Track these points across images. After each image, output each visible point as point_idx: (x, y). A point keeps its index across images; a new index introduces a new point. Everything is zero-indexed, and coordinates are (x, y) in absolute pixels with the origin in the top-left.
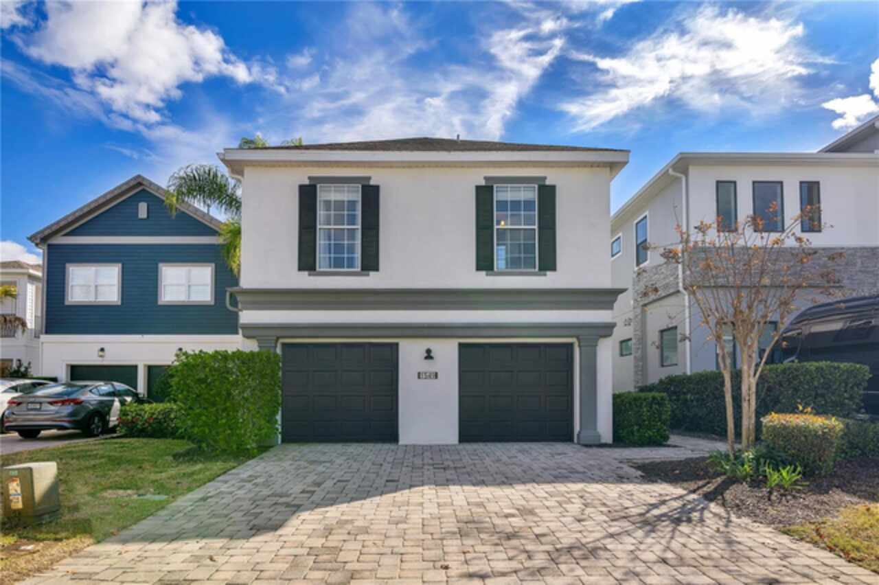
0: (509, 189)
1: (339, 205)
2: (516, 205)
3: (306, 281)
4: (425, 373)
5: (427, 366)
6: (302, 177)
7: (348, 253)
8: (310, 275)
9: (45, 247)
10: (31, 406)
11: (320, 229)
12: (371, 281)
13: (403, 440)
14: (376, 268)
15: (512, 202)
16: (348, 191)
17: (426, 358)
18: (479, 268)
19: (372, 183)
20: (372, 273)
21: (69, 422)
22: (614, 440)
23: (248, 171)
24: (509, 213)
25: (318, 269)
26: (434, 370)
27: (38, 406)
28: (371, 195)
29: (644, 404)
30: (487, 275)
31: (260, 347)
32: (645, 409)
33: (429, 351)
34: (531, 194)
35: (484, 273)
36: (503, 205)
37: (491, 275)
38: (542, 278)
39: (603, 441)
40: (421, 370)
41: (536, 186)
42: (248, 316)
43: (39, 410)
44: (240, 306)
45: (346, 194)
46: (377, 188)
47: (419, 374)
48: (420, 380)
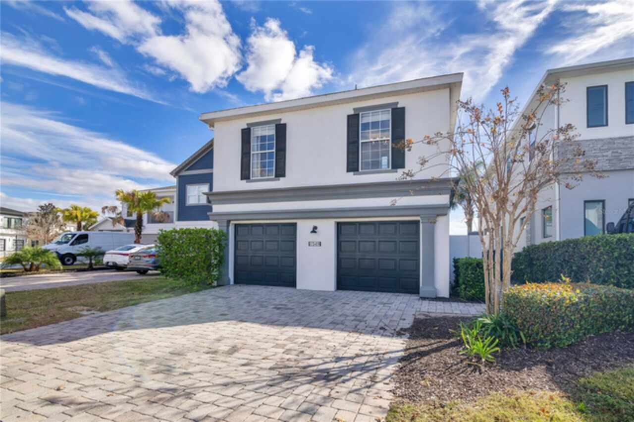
0: (371, 114)
1: (263, 138)
2: (375, 125)
3: (245, 186)
4: (313, 242)
5: (314, 238)
6: (243, 124)
7: (268, 167)
8: (247, 182)
9: (177, 177)
10: (136, 258)
11: (253, 154)
12: (281, 183)
13: (299, 286)
14: (283, 175)
15: (372, 123)
16: (269, 129)
17: (312, 232)
18: (349, 170)
19: (282, 122)
20: (282, 179)
21: (152, 266)
22: (450, 295)
23: (216, 125)
24: (380, 129)
25: (251, 178)
26: (319, 240)
27: (139, 258)
28: (281, 129)
29: (470, 267)
30: (354, 174)
31: (220, 226)
32: (470, 272)
33: (315, 228)
34: (387, 116)
35: (352, 173)
36: (366, 126)
37: (356, 174)
38: (395, 174)
39: (441, 295)
40: (311, 240)
41: (390, 109)
42: (217, 208)
43: (140, 259)
44: (212, 202)
45: (267, 131)
46: (285, 125)
47: (309, 243)
48: (311, 247)
